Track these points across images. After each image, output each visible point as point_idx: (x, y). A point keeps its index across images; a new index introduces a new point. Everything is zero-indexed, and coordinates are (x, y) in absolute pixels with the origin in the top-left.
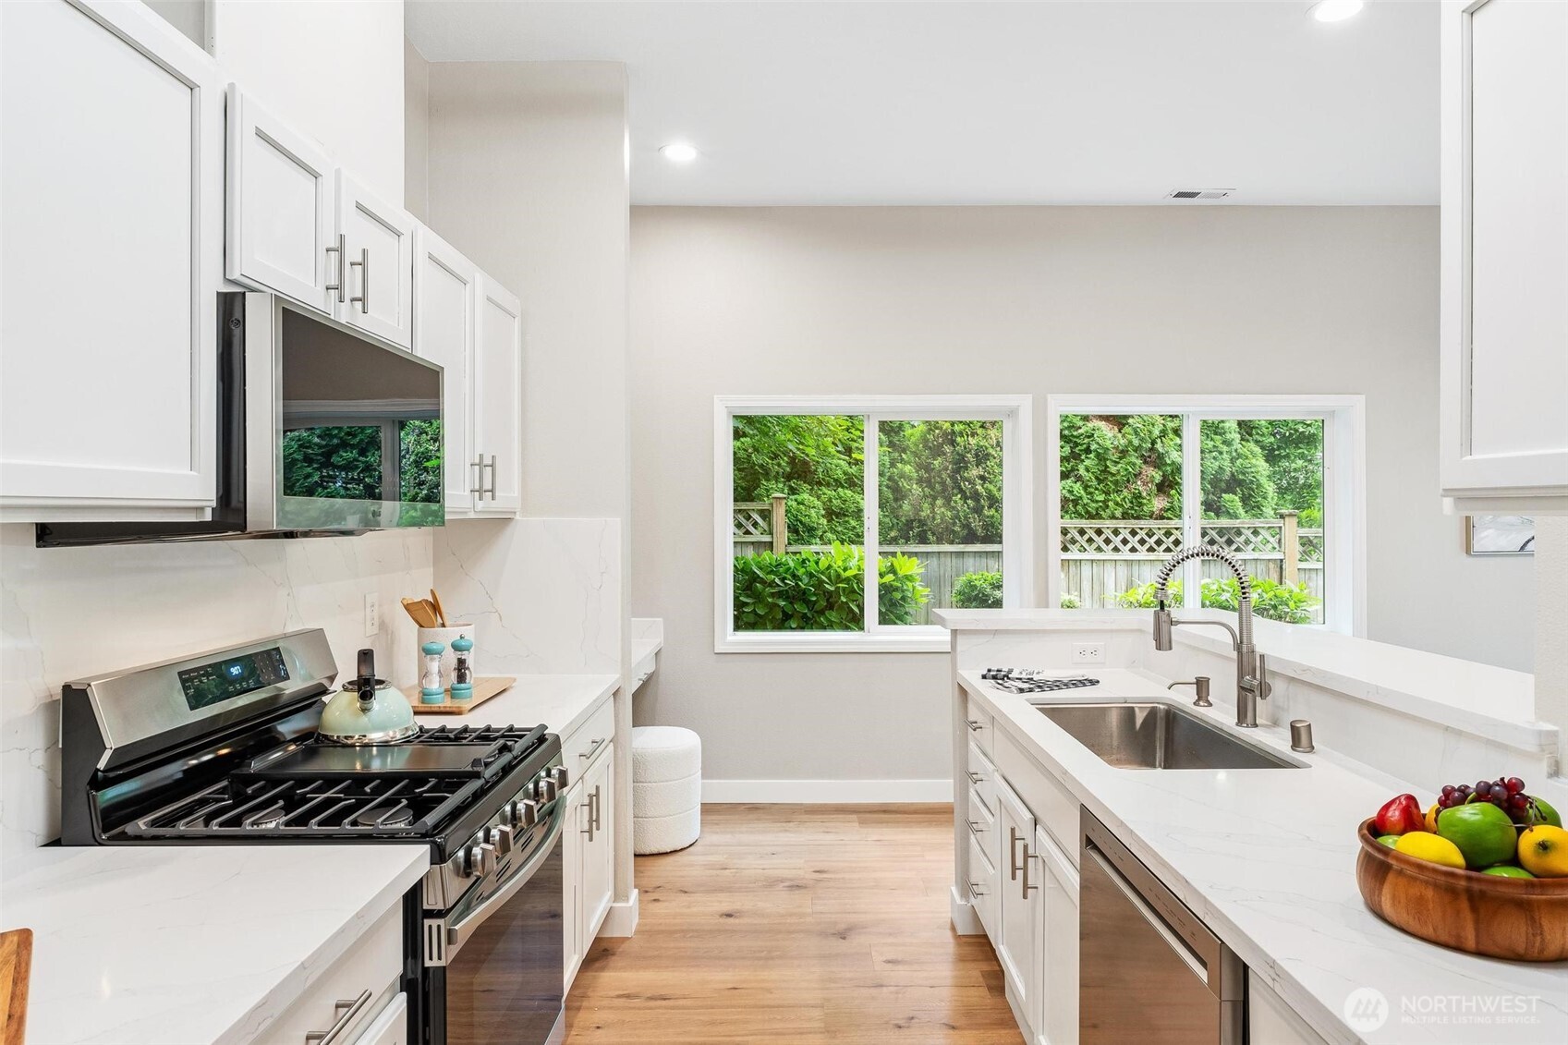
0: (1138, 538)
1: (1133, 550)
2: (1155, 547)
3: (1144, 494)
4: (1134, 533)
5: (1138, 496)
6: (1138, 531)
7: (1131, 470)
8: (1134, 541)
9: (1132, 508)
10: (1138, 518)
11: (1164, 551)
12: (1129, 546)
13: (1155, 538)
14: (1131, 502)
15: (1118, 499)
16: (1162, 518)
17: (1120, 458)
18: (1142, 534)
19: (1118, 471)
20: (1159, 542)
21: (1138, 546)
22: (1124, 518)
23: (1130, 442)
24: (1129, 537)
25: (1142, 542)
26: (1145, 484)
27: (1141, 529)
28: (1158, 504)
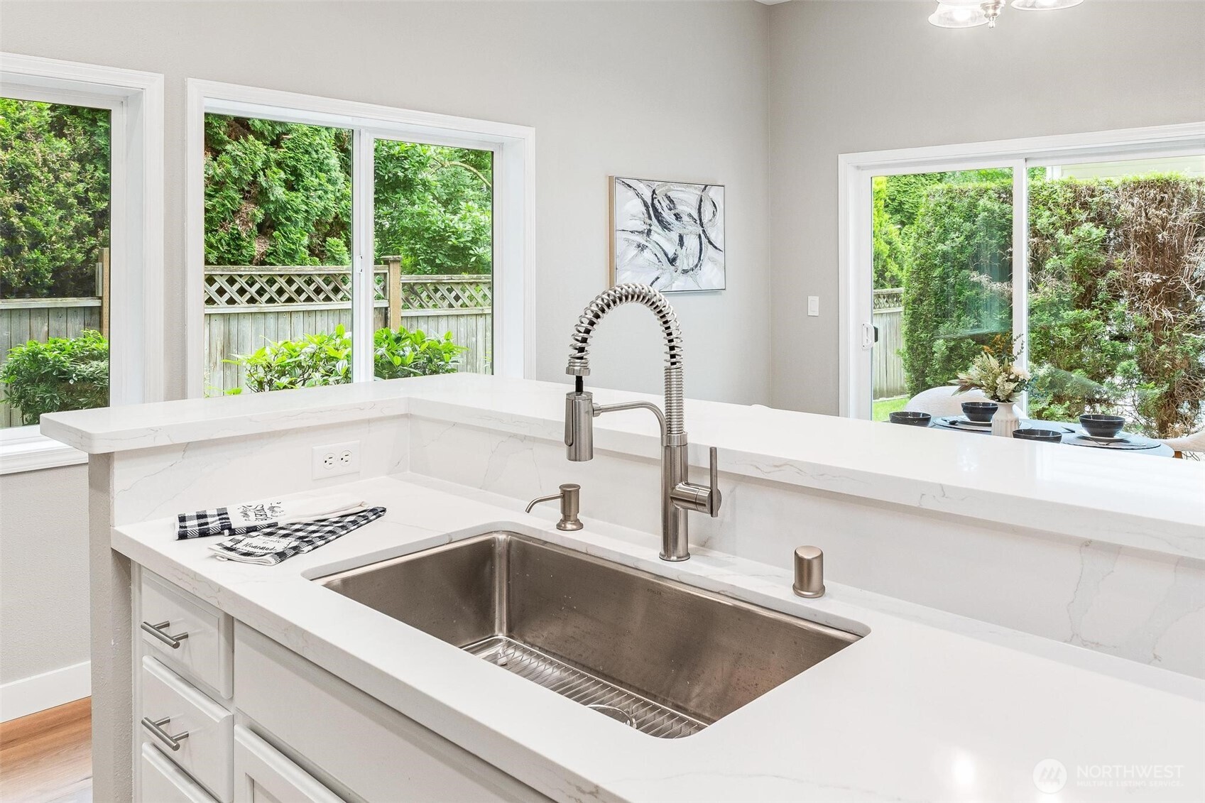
0: (236, 286)
1: (231, 301)
2: (257, 297)
3: (244, 235)
4: (231, 281)
5: (236, 238)
6: (237, 278)
7: (229, 206)
8: (232, 291)
9: (229, 252)
10: (235, 263)
11: (267, 302)
12: (226, 297)
13: (257, 286)
14: (228, 245)
15: (213, 240)
16: (263, 263)
17: (216, 191)
18: (242, 282)
19: (214, 206)
20: (261, 292)
21: (237, 297)
22: (219, 264)
23: (229, 173)
24: (226, 286)
25: (242, 291)
26: (245, 223)
27: (240, 276)
28: (258, 247)
